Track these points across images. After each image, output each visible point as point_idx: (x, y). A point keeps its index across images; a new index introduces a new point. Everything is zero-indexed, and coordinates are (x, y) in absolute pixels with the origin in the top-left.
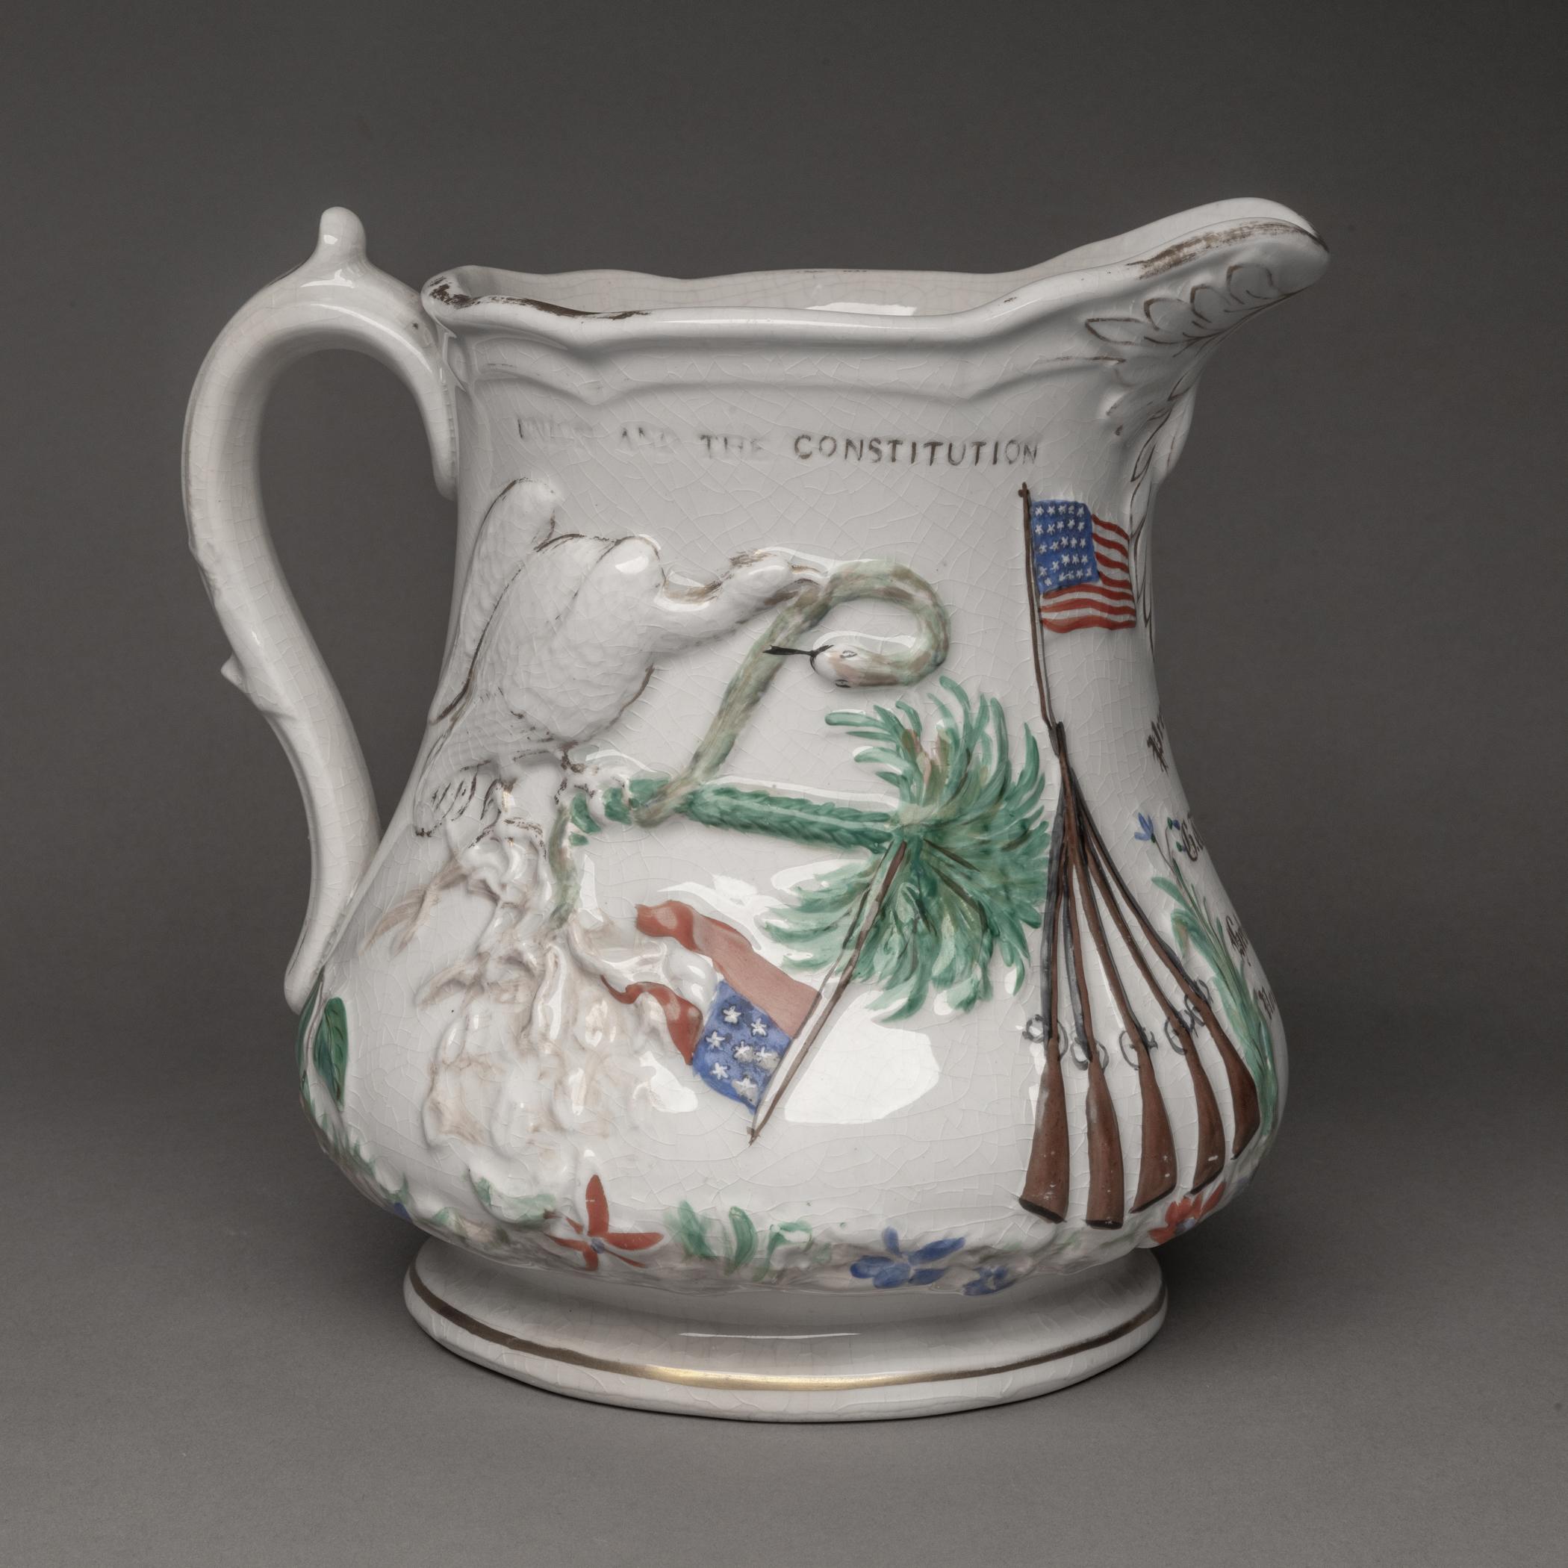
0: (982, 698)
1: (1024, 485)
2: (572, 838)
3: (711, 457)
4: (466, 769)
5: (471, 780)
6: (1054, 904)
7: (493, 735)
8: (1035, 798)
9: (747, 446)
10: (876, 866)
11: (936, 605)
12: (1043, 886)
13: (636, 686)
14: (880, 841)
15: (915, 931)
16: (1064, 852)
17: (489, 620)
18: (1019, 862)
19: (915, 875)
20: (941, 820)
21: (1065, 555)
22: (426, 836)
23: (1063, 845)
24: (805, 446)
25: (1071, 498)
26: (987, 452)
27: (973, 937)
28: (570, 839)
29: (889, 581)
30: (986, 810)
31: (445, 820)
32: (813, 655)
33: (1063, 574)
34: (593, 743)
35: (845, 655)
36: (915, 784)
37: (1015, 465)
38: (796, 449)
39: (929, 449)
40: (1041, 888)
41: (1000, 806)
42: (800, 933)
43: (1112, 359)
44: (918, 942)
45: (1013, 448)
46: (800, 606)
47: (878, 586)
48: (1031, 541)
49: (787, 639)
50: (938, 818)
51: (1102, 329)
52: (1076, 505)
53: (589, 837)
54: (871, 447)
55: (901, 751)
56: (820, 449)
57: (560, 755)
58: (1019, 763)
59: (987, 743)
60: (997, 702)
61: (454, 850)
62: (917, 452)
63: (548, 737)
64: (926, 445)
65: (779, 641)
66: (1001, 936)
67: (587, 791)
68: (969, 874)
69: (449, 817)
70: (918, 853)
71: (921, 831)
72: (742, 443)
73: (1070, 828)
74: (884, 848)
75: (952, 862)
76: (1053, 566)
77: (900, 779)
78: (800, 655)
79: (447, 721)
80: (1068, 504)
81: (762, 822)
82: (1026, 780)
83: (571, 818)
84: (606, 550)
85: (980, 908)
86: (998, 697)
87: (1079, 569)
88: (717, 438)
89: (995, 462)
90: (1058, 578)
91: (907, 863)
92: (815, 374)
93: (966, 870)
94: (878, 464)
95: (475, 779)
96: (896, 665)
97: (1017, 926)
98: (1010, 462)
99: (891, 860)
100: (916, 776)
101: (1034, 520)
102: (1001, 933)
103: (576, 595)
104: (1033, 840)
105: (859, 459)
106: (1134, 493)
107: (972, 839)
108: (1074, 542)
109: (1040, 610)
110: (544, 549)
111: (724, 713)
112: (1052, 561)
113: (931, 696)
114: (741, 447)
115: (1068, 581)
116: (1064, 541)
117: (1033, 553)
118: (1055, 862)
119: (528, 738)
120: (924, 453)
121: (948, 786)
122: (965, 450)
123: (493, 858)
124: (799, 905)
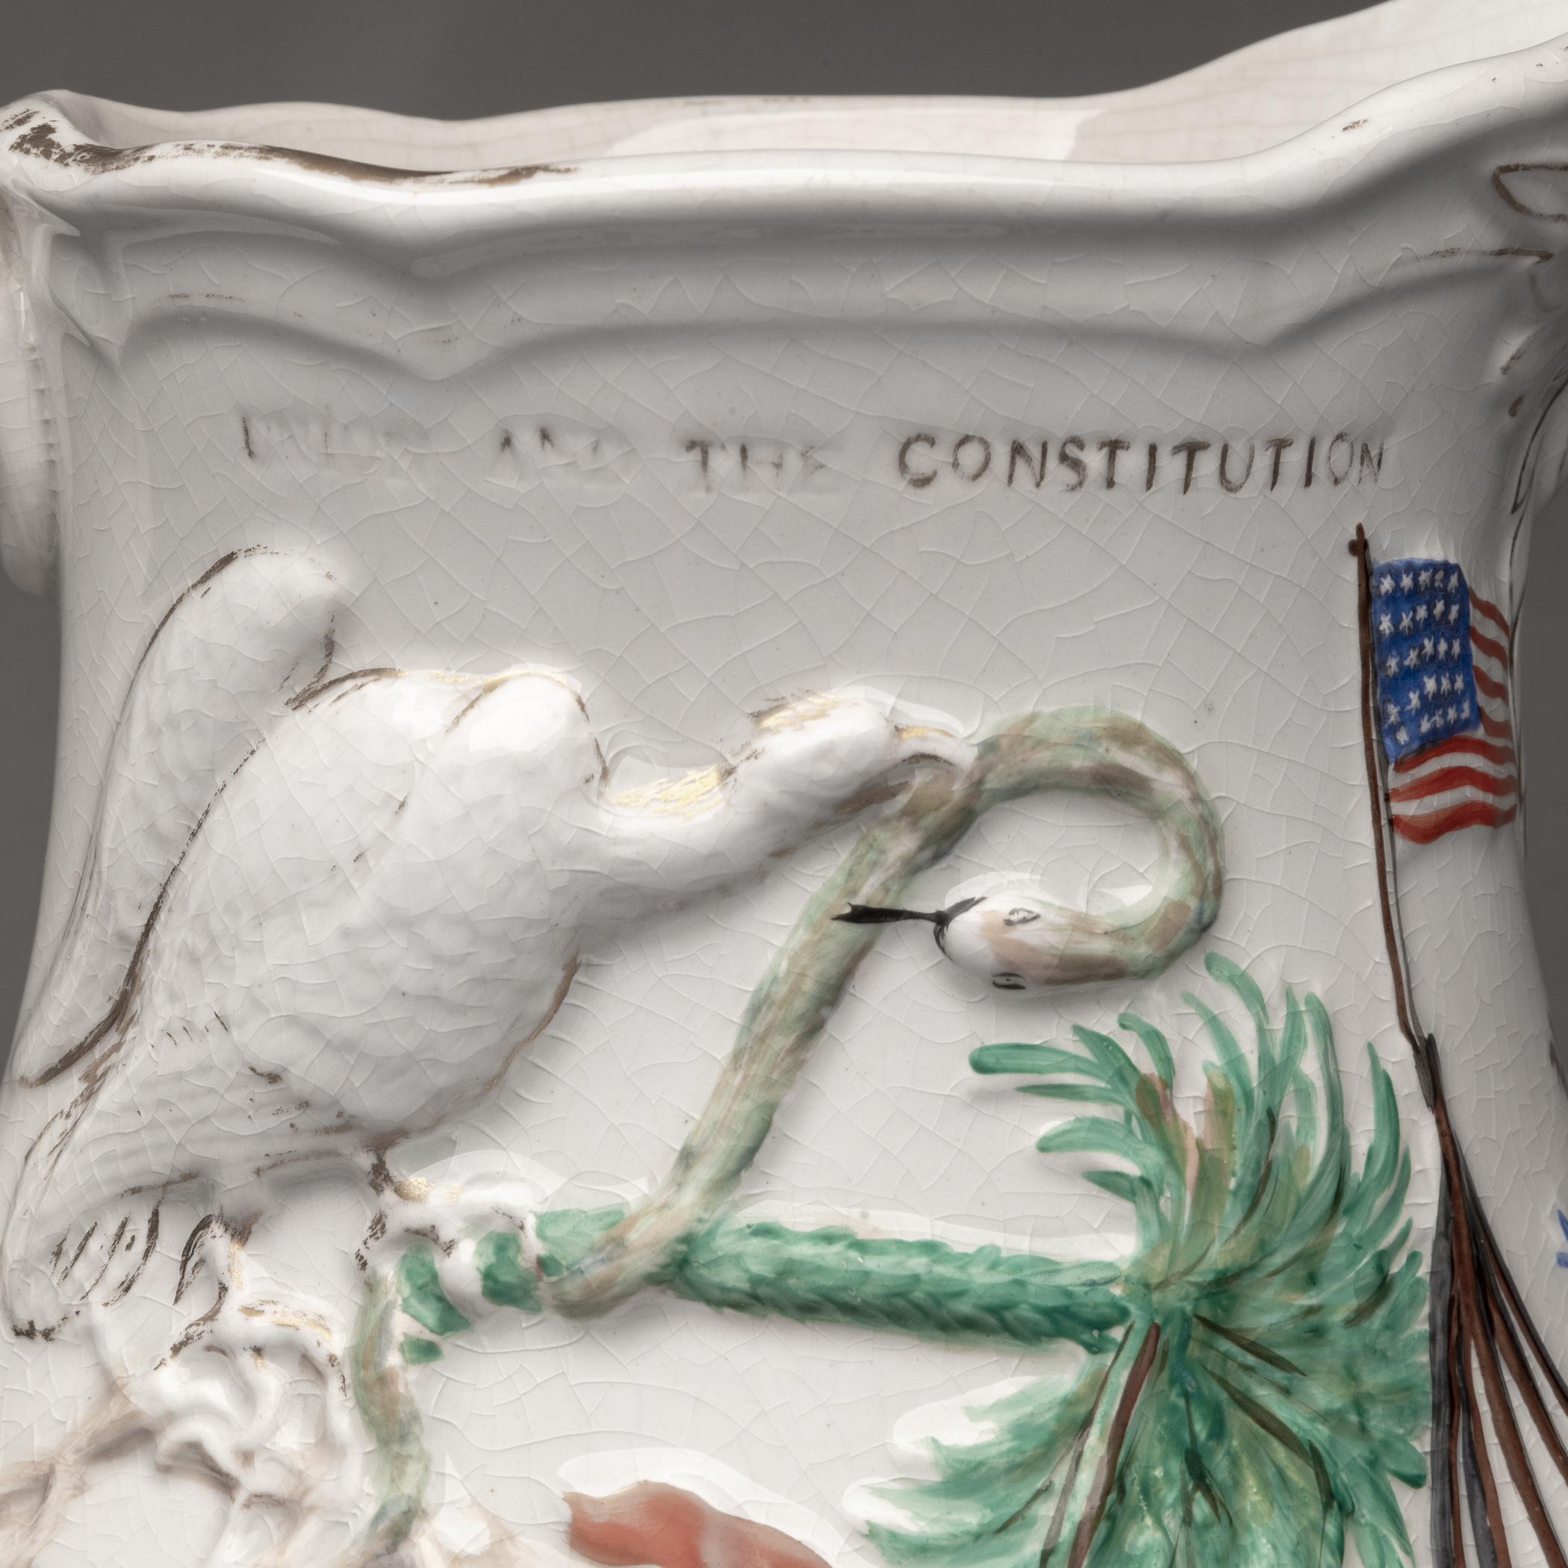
0: (1289, 995)
1: (1360, 529)
2: (406, 1348)
3: (708, 489)
4: (135, 1191)
5: (148, 1215)
6: (1446, 1429)
7: (205, 1119)
8: (1395, 1203)
9: (793, 462)
10: (1099, 1384)
11: (1197, 799)
12: (1425, 1393)
13: (544, 1003)
14: (1103, 1324)
15: (1187, 1520)
16: (1455, 1313)
17: (176, 862)
18: (1378, 1347)
19: (1178, 1395)
20: (1227, 1270)
21: (1430, 677)
22: (39, 1338)
23: (1452, 1300)
24: (921, 459)
25: (1438, 556)
26: (1294, 459)
27: (1305, 1523)
28: (402, 1350)
29: (1101, 750)
30: (1310, 1240)
31: (87, 1304)
32: (941, 920)
33: (1426, 718)
34: (444, 1130)
35: (1014, 918)
36: (1168, 1194)
37: (1345, 487)
38: (903, 466)
39: (1181, 459)
40: (1421, 1399)
41: (1335, 1227)
42: (944, 1543)
43: (1529, 253)
44: (1196, 1545)
45: (1343, 448)
46: (912, 814)
47: (1079, 761)
48: (1372, 649)
49: (885, 888)
50: (1221, 1266)
51: (1522, 189)
52: (1448, 569)
53: (446, 1344)
54: (1064, 458)
55: (1134, 1122)
56: (956, 465)
57: (365, 1161)
58: (1364, 1134)
59: (1304, 1095)
60: (1318, 1001)
61: (117, 1372)
62: (1158, 464)
63: (340, 1122)
64: (1177, 449)
65: (868, 894)
66: (1357, 1514)
67: (436, 1240)
68: (1285, 1382)
69: (96, 1298)
70: (1183, 1346)
71: (1186, 1298)
72: (781, 457)
73: (1461, 1262)
74: (1112, 1341)
75: (1250, 1359)
76: (1410, 701)
77: (1138, 1184)
78: (911, 922)
79: (72, 1084)
80: (1432, 566)
81: (845, 1297)
82: (1378, 1166)
83: (400, 1301)
84: (466, 705)
85: (1314, 1457)
86: (1318, 991)
87: (1451, 705)
88: (723, 447)
89: (1308, 480)
90: (1419, 726)
91: (1161, 1369)
92: (951, 298)
93: (1279, 1376)
94: (1077, 495)
95: (156, 1214)
96: (1119, 933)
97: (1384, 1488)
98: (1336, 481)
99: (1131, 1364)
100: (1170, 1177)
101: (1377, 604)
102: (1357, 1507)
103: (402, 805)
104: (1399, 1294)
105: (1038, 485)
106: (1515, 539)
107: (1289, 1306)
108: (1443, 647)
109: (1387, 799)
110: (310, 705)
111: (746, 1057)
112: (1409, 690)
113: (1189, 999)
114: (778, 466)
115: (1434, 731)
116: (1428, 645)
117: (1375, 675)
118: (1440, 1338)
119: (292, 1126)
120: (1171, 467)
121: (1235, 1194)
122: (1252, 457)
123: (215, 1391)
124: (935, 1477)
